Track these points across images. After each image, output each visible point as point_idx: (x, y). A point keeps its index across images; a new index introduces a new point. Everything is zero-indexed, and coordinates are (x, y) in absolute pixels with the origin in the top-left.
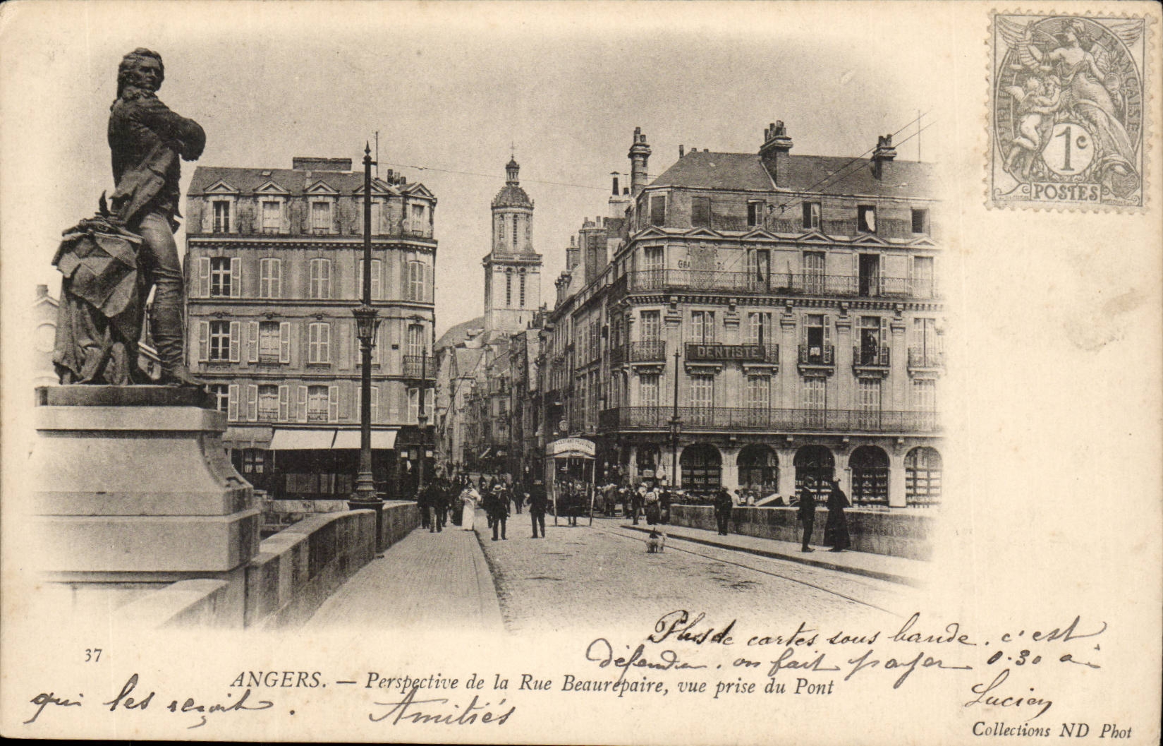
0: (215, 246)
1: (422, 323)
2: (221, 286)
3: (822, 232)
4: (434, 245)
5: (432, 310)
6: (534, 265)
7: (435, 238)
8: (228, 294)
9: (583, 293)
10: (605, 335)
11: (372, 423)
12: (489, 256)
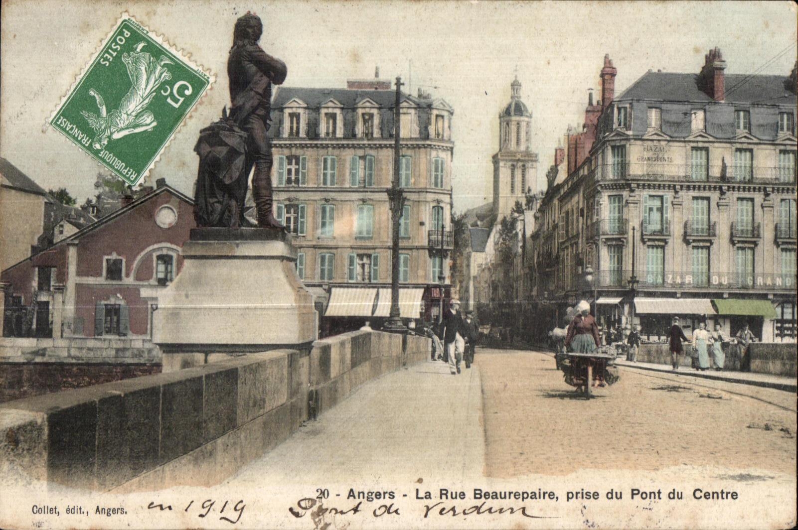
0: (290, 147)
1: (442, 205)
2: (293, 178)
3: (750, 134)
4: (451, 145)
5: (451, 195)
6: (532, 161)
7: (452, 140)
8: (298, 184)
9: (566, 182)
10: (582, 215)
11: (400, 282)
12: (497, 155)
